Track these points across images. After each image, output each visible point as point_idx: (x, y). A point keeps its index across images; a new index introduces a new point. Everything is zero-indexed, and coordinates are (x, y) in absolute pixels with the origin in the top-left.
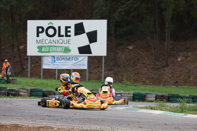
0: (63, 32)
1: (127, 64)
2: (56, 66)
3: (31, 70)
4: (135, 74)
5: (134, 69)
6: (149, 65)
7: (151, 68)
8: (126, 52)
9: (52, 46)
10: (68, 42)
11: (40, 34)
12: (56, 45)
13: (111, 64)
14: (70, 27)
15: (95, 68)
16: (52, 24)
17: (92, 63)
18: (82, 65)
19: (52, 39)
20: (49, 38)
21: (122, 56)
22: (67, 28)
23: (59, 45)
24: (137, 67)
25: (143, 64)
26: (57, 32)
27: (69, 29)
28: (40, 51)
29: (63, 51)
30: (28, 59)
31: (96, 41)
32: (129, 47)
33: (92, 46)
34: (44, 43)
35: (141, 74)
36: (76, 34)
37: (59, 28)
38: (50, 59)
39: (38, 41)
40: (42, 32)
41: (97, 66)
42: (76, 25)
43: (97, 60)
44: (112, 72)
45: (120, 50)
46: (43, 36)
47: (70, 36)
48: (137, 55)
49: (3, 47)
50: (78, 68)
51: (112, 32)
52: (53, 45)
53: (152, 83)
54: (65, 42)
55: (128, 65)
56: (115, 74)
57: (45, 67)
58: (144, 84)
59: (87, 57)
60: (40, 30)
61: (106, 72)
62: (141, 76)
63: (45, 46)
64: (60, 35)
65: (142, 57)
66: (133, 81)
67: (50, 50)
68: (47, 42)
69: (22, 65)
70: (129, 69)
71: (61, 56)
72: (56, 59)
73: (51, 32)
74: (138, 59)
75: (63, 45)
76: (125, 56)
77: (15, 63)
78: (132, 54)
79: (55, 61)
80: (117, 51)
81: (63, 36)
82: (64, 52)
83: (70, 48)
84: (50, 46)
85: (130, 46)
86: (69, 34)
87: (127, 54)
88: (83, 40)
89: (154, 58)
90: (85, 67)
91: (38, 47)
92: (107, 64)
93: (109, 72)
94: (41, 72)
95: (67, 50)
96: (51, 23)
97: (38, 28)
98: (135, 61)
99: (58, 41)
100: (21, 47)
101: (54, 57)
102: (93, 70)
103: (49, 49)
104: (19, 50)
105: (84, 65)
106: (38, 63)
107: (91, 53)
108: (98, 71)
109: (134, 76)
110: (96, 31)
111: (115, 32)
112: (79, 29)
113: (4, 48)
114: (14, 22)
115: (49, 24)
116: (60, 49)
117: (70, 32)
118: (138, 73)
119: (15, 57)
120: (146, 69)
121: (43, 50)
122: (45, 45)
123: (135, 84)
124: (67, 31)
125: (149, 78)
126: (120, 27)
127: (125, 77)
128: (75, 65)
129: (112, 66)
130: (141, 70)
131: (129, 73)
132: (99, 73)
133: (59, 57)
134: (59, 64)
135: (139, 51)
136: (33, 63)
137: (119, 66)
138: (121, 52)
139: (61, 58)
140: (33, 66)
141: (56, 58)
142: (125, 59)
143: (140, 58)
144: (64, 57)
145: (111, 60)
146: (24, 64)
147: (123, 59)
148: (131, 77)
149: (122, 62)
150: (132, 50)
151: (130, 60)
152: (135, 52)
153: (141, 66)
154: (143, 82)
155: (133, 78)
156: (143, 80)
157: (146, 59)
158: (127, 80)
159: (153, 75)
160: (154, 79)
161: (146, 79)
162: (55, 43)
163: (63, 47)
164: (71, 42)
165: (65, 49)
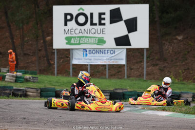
0: (96, 20)
1: (176, 57)
2: (88, 61)
3: (58, 67)
4: (185, 70)
5: (184, 63)
8: (174, 44)
9: (83, 37)
10: (103, 31)
11: (68, 23)
12: (88, 35)
13: (156, 58)
14: (104, 14)
15: (137, 63)
16: (83, 10)
17: (133, 56)
18: (119, 59)
19: (82, 28)
20: (79, 27)
21: (169, 48)
22: (100, 14)
23: (91, 35)
24: (187, 62)
26: (89, 19)
27: (103, 16)
28: (69, 43)
30: (54, 52)
31: (136, 30)
32: (177, 37)
34: (73, 33)
35: (193, 70)
36: (112, 22)
37: (92, 14)
39: (67, 31)
40: (71, 20)
41: (139, 60)
43: (139, 53)
44: (157, 67)
45: (166, 40)
46: (72, 24)
47: (104, 24)
48: (187, 47)
49: (26, 39)
50: (115, 63)
51: (156, 20)
52: (83, 35)
54: (99, 32)
55: (176, 59)
56: (160, 69)
57: (75, 62)
59: (125, 51)
60: (69, 17)
61: (150, 68)
62: (191, 72)
63: (75, 37)
64: (92, 24)
65: (194, 49)
66: (182, 79)
67: (81, 42)
68: (77, 32)
69: (48, 60)
70: (178, 64)
71: (94, 49)
72: (88, 53)
73: (81, 19)
74: (188, 52)
76: (173, 48)
77: (40, 57)
78: (182, 46)
79: (86, 54)
80: (164, 42)
81: (96, 24)
82: (98, 44)
83: (105, 39)
84: (80, 37)
85: (179, 36)
86: (103, 22)
87: (176, 45)
88: (120, 29)
90: (123, 62)
92: (151, 58)
93: (154, 68)
94: (70, 69)
95: (101, 41)
96: (81, 9)
97: (66, 15)
98: (185, 54)
99: (90, 31)
100: (48, 38)
101: (85, 50)
102: (134, 65)
103: (79, 41)
104: (45, 42)
105: (122, 59)
106: (67, 57)
107: (130, 45)
108: (140, 67)
109: (183, 73)
110: (136, 18)
111: (160, 18)
113: (28, 40)
115: (79, 10)
116: (93, 40)
117: (104, 19)
118: (188, 69)
119: (40, 50)
121: (72, 41)
123: (184, 82)
124: (100, 19)
127: (172, 73)
128: (110, 60)
129: (157, 60)
130: (192, 64)
131: (177, 68)
132: (141, 69)
133: (92, 50)
134: (92, 58)
135: (190, 42)
136: (62, 58)
137: (166, 60)
138: (168, 44)
139: (94, 51)
140: (61, 61)
141: (88, 50)
142: (173, 51)
143: (191, 50)
144: (98, 50)
145: (156, 53)
146: (51, 59)
147: (171, 52)
148: (180, 73)
149: (169, 55)
150: (182, 41)
151: (179, 53)
152: (184, 42)
153: (192, 60)
154: (194, 79)
155: (182, 75)
156: (194, 77)
158: (175, 77)
162: (87, 33)
163: (96, 37)
164: (106, 31)
165: (98, 40)
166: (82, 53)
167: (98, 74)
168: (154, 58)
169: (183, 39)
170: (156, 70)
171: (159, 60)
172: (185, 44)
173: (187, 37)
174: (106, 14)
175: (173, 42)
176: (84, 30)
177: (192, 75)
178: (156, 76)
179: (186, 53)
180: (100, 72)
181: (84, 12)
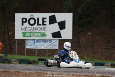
0: (41, 22)
2: (36, 47)
3: (17, 50)
4: (93, 53)
5: (92, 49)
6: (103, 46)
7: (104, 48)
8: (86, 37)
9: (33, 32)
10: (45, 29)
11: (24, 24)
12: (36, 31)
14: (46, 18)
16: (33, 16)
18: (54, 46)
19: (33, 27)
21: (83, 40)
22: (43, 19)
23: (38, 31)
24: (94, 48)
25: (99, 45)
27: (45, 20)
28: (24, 36)
29: (41, 35)
30: (15, 42)
31: (65, 28)
32: (88, 33)
33: (62, 32)
34: (27, 30)
37: (38, 19)
38: (31, 42)
39: (23, 28)
40: (26, 22)
42: (50, 17)
44: (76, 51)
47: (46, 25)
48: (94, 39)
50: (52, 48)
51: (76, 22)
53: (105, 59)
54: (42, 29)
55: (87, 46)
57: (28, 47)
58: (99, 60)
59: (58, 41)
60: (24, 20)
62: (97, 54)
63: (28, 32)
65: (98, 41)
66: (91, 58)
67: (31, 35)
70: (89, 49)
71: (39, 40)
72: (35, 42)
73: (32, 22)
74: (95, 42)
75: (41, 31)
76: (86, 39)
78: (91, 38)
79: (35, 43)
80: (80, 36)
81: (40, 25)
84: (31, 32)
86: (45, 23)
87: (87, 38)
88: (55, 28)
89: (106, 41)
90: (57, 48)
91: (23, 33)
94: (24, 52)
95: (44, 35)
97: (23, 19)
99: (37, 29)
101: (34, 40)
103: (31, 34)
104: (9, 35)
105: (56, 46)
106: (23, 45)
107: (61, 37)
109: (92, 54)
110: (65, 21)
111: (78, 22)
112: (53, 20)
114: (5, 15)
115: (30, 16)
116: (39, 34)
117: (46, 21)
118: (95, 52)
119: (6, 40)
120: (100, 49)
121: (26, 35)
122: (28, 31)
123: (93, 59)
124: (43, 21)
125: (103, 56)
127: (85, 55)
128: (49, 46)
129: (76, 47)
130: (97, 50)
131: (88, 52)
134: (38, 45)
135: (95, 36)
136: (19, 45)
137: (81, 47)
138: (82, 37)
139: (39, 41)
140: (19, 47)
141: (36, 41)
143: (96, 41)
144: (42, 40)
145: (75, 43)
146: (12, 46)
147: (84, 42)
148: (90, 54)
149: (83, 44)
150: (91, 35)
151: (89, 43)
153: (97, 47)
154: (98, 58)
155: (91, 55)
156: (99, 57)
157: (101, 42)
158: (87, 57)
159: (105, 54)
160: (107, 56)
161: (100, 56)
162: (35, 30)
163: (41, 33)
164: (47, 29)
165: (42, 34)
167: (40, 55)
168: (74, 46)
169: (91, 34)
172: (93, 37)
173: (94, 33)
179: (93, 43)
180: (42, 54)
181: (34, 17)
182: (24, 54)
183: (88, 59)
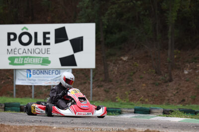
1: (121, 78)
2: (32, 82)
4: (131, 91)
5: (129, 84)
6: (149, 79)
7: (151, 84)
8: (119, 64)
9: (27, 57)
10: (47, 51)
11: (12, 42)
12: (32, 55)
13: (101, 79)
14: (49, 33)
15: (81, 84)
19: (26, 47)
20: (23, 47)
21: (113, 69)
22: (45, 34)
23: (35, 55)
24: (133, 83)
25: (141, 78)
26: (33, 39)
27: (47, 36)
28: (12, 63)
29: (41, 62)
31: (82, 50)
32: (122, 58)
33: (77, 56)
34: (17, 53)
35: (139, 91)
36: (57, 42)
37: (36, 34)
38: (25, 73)
39: (10, 50)
40: (14, 39)
41: (83, 81)
42: (57, 31)
43: (83, 74)
44: (102, 89)
45: (111, 61)
47: (49, 44)
48: (133, 68)
51: (101, 40)
52: (27, 55)
53: (152, 102)
54: (43, 52)
55: (122, 80)
56: (105, 91)
57: (18, 82)
58: (142, 103)
59: (71, 71)
60: (12, 37)
61: (95, 89)
62: (138, 93)
63: (18, 57)
64: (36, 43)
65: (140, 70)
66: (128, 100)
67: (25, 62)
68: (21, 51)
70: (124, 85)
71: (38, 70)
72: (32, 73)
74: (134, 73)
75: (41, 55)
76: (118, 69)
78: (127, 66)
79: (30, 75)
80: (108, 63)
81: (40, 44)
82: (42, 65)
83: (49, 59)
84: (24, 57)
85: (124, 57)
86: (47, 41)
87: (121, 66)
88: (65, 49)
89: (154, 71)
91: (10, 59)
92: (96, 79)
93: (99, 89)
94: (13, 90)
95: (46, 61)
97: (9, 34)
98: (131, 75)
99: (34, 51)
101: (29, 70)
102: (78, 86)
103: (23, 60)
106: (10, 78)
108: (85, 88)
109: (129, 94)
110: (82, 37)
111: (105, 39)
115: (22, 29)
116: (37, 60)
117: (49, 38)
118: (134, 90)
120: (144, 85)
121: (16, 61)
122: (18, 55)
123: (132, 103)
124: (45, 38)
125: (148, 96)
126: (111, 33)
127: (118, 95)
128: (55, 81)
129: (102, 81)
130: (138, 86)
131: (123, 90)
132: (85, 90)
133: (36, 71)
134: (37, 79)
135: (136, 63)
136: (2, 79)
137: (111, 81)
138: (113, 64)
139: (38, 72)
140: (2, 82)
141: (32, 71)
142: (118, 72)
143: (137, 71)
144: (42, 71)
145: (100, 74)
147: (116, 73)
148: (126, 94)
149: (114, 76)
150: (127, 62)
151: (124, 74)
152: (130, 63)
153: (138, 81)
154: (141, 100)
155: (129, 96)
156: (141, 98)
157: (145, 72)
158: (121, 98)
159: (153, 92)
160: (155, 97)
161: (144, 97)
162: (31, 53)
163: (41, 57)
164: (51, 51)
165: (43, 60)
166: (26, 73)
168: (98, 80)
169: (128, 59)
170: (101, 91)
171: (104, 81)
172: (131, 65)
173: (133, 58)
174: (51, 33)
175: (118, 63)
176: (28, 50)
177: (139, 96)
178: (101, 97)
180: (42, 94)
181: (28, 31)
182: (12, 95)
183: (123, 101)
